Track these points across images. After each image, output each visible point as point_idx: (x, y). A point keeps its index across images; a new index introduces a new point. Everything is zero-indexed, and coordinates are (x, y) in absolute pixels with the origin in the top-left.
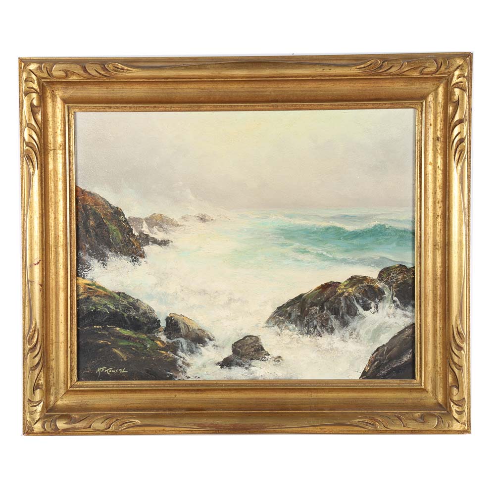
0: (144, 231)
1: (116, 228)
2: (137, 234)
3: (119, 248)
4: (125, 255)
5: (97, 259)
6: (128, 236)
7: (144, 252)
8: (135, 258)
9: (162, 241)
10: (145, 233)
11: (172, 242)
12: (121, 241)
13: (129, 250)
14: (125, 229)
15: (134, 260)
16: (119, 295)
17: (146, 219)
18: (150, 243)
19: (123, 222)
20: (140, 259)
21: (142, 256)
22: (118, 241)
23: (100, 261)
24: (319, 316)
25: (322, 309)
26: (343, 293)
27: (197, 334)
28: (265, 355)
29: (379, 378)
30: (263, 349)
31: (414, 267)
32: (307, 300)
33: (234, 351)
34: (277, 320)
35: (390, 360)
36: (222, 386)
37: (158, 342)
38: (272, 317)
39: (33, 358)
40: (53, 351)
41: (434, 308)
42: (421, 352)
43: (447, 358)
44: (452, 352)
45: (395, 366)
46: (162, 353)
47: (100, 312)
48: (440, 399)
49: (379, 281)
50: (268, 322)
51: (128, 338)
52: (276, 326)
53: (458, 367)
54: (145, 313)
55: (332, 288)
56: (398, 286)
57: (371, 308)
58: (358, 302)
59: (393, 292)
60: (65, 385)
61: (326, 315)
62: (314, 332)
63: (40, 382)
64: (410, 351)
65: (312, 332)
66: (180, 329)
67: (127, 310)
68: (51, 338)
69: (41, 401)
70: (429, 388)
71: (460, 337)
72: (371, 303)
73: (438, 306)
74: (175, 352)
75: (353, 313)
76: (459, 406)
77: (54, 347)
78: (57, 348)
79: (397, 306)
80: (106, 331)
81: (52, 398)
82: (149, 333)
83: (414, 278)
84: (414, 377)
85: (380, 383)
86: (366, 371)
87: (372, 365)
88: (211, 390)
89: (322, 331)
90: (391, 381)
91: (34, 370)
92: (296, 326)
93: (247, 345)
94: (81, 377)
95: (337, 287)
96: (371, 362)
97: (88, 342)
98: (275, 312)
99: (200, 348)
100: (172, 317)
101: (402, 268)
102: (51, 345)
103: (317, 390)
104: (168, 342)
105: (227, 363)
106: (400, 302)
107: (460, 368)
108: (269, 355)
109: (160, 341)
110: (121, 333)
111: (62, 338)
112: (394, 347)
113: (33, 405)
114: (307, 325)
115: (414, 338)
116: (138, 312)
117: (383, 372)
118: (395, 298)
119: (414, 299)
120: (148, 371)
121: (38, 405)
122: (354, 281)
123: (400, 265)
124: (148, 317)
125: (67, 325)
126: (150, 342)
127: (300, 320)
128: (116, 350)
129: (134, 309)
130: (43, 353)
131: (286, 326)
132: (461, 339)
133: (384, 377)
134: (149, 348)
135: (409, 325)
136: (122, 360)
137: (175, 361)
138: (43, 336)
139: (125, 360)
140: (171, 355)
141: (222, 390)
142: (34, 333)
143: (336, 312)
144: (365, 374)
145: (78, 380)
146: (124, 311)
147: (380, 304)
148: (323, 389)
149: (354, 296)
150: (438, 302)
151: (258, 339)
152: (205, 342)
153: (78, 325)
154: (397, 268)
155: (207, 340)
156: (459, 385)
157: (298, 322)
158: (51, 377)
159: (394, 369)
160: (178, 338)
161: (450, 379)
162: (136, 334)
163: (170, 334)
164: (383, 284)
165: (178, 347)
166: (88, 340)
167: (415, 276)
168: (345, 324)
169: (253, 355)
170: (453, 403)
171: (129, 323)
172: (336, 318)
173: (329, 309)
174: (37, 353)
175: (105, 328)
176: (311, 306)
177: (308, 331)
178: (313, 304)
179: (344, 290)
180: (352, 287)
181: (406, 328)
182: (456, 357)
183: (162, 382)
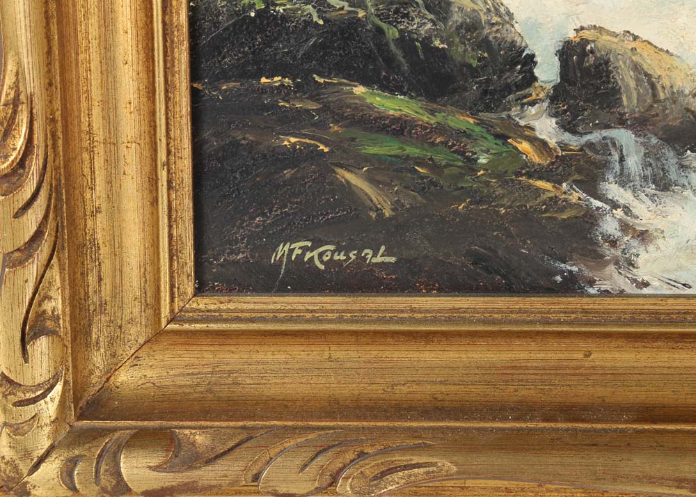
27: (688, 110)
37: (524, 146)
39: (16, 216)
40: (94, 179)
46: (538, 189)
47: (284, 18)
51: (399, 128)
54: (472, 26)
60: (150, 311)
63: (48, 306)
66: (616, 91)
67: (397, 11)
68: (85, 128)
69: (56, 378)
74: (591, 185)
77: (99, 162)
78: (113, 163)
80: (311, 98)
81: (98, 359)
82: (488, 109)
91: (21, 263)
94: (208, 277)
97: (235, 144)
100: (587, 42)
102: (86, 156)
104: (564, 146)
109: (533, 140)
110: (370, 107)
111: (130, 126)
113: (21, 396)
116: (445, 20)
120: (477, 259)
121: (44, 396)
124: (485, 44)
125: (151, 73)
126: (490, 143)
128: (349, 176)
129: (428, 8)
130: (55, 190)
134: (485, 167)
136: (373, 215)
137: (590, 219)
138: (53, 120)
139: (387, 213)
140: (576, 195)
142: (15, 112)
145: (200, 290)
146: (384, 17)
153: (195, 75)
158: (92, 279)
160: (607, 127)
162: (432, 112)
163: (575, 112)
165: (606, 165)
166: (238, 135)
171: (406, 67)
174: (29, 196)
175: (305, 88)
183: (538, 303)
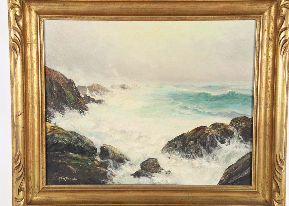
0: (87, 94)
1: (70, 92)
2: (83, 96)
3: (72, 105)
4: (76, 109)
5: (58, 111)
6: (77, 97)
7: (87, 107)
8: (82, 111)
9: (98, 101)
10: (88, 95)
11: (104, 101)
12: (73, 100)
13: (78, 106)
14: (76, 93)
15: (81, 112)
16: (72, 133)
17: (89, 87)
18: (91, 102)
19: (74, 89)
20: (85, 112)
21: (86, 109)
22: (71, 101)
23: (60, 113)
24: (194, 147)
25: (195, 143)
26: (209, 133)
27: (119, 157)
28: (161, 170)
29: (229, 184)
30: (159, 166)
31: (252, 118)
32: (187, 137)
33: (142, 167)
34: (168, 149)
35: (237, 173)
36: (134, 189)
37: (96, 162)
38: (165, 147)
39: (18, 173)
40: (31, 167)
41: (265, 143)
42: (255, 170)
43: (272, 174)
44: (275, 171)
45: (239, 177)
46: (98, 168)
47: (60, 143)
48: (267, 197)
49: (231, 126)
50: (162, 150)
51: (77, 159)
52: (167, 153)
53: (279, 180)
54: (88, 144)
55: (202, 130)
56: (242, 129)
57: (225, 142)
58: (217, 138)
59: (239, 132)
60: (39, 188)
61: (198, 146)
62: (191, 156)
63: (22, 187)
64: (249, 169)
65: (190, 156)
66: (109, 154)
67: (76, 142)
68: (30, 159)
69: (23, 198)
70: (260, 191)
71: (281, 162)
72: (225, 139)
73: (267, 141)
74: (106, 168)
75: (214, 145)
76: (280, 203)
77: (32, 164)
78: (34, 165)
79: (242, 141)
80: (64, 155)
81: (30, 195)
82: (90, 156)
83: (252, 125)
84: (251, 184)
85: (230, 188)
86: (222, 180)
87: (225, 176)
88: (128, 191)
89: (195, 156)
90: (237, 186)
91: (19, 180)
92: (180, 153)
93: (149, 164)
94: (48, 182)
95: (205, 129)
96: (225, 175)
97: (52, 162)
98: (167, 144)
99: (121, 166)
100: (104, 147)
101: (245, 118)
102: (29, 164)
103: (192, 192)
104: (102, 162)
105: (137, 175)
106: (244, 139)
107: (280, 181)
108: (163, 170)
109: (97, 161)
110: (73, 156)
111: (36, 159)
112: (239, 166)
113: (18, 201)
114: (187, 152)
115: (252, 161)
116: (84, 143)
117: (232, 181)
118: (240, 137)
119: (252, 137)
120: (89, 179)
121: (21, 201)
122: (215, 126)
123: (244, 117)
124: (90, 147)
125: (40, 151)
126: (91, 161)
127: (182, 149)
128: (70, 166)
129: (81, 142)
130: (24, 169)
131: (173, 153)
132: (282, 163)
133: (233, 184)
134: (90, 165)
135: (248, 153)
136: (73, 172)
137: (106, 173)
138: (24, 158)
139: (75, 172)
140: (104, 169)
141: (134, 191)
142: (19, 157)
143: (204, 145)
144: (221, 182)
145: (47, 184)
146: (75, 143)
147: (231, 140)
148: (196, 191)
149: (216, 135)
150: (267, 139)
151: (157, 160)
152: (124, 162)
153: (46, 151)
154: (242, 118)
155: (125, 161)
156: (279, 191)
157: (181, 150)
158: (30, 183)
159: (238, 179)
160: (108, 159)
161: (274, 186)
162: (82, 157)
163: (103, 157)
164: (233, 128)
165: (108, 165)
166: (53, 160)
167: (253, 123)
168: (209, 152)
169: (153, 170)
170: (276, 201)
171: (78, 150)
172: (204, 148)
173: (200, 143)
174: (20, 170)
175: (63, 153)
176: (189, 141)
177: (187, 156)
178: (190, 140)
179: (210, 131)
180: (214, 129)
181: (247, 154)
182: (278, 174)
183: (98, 186)
